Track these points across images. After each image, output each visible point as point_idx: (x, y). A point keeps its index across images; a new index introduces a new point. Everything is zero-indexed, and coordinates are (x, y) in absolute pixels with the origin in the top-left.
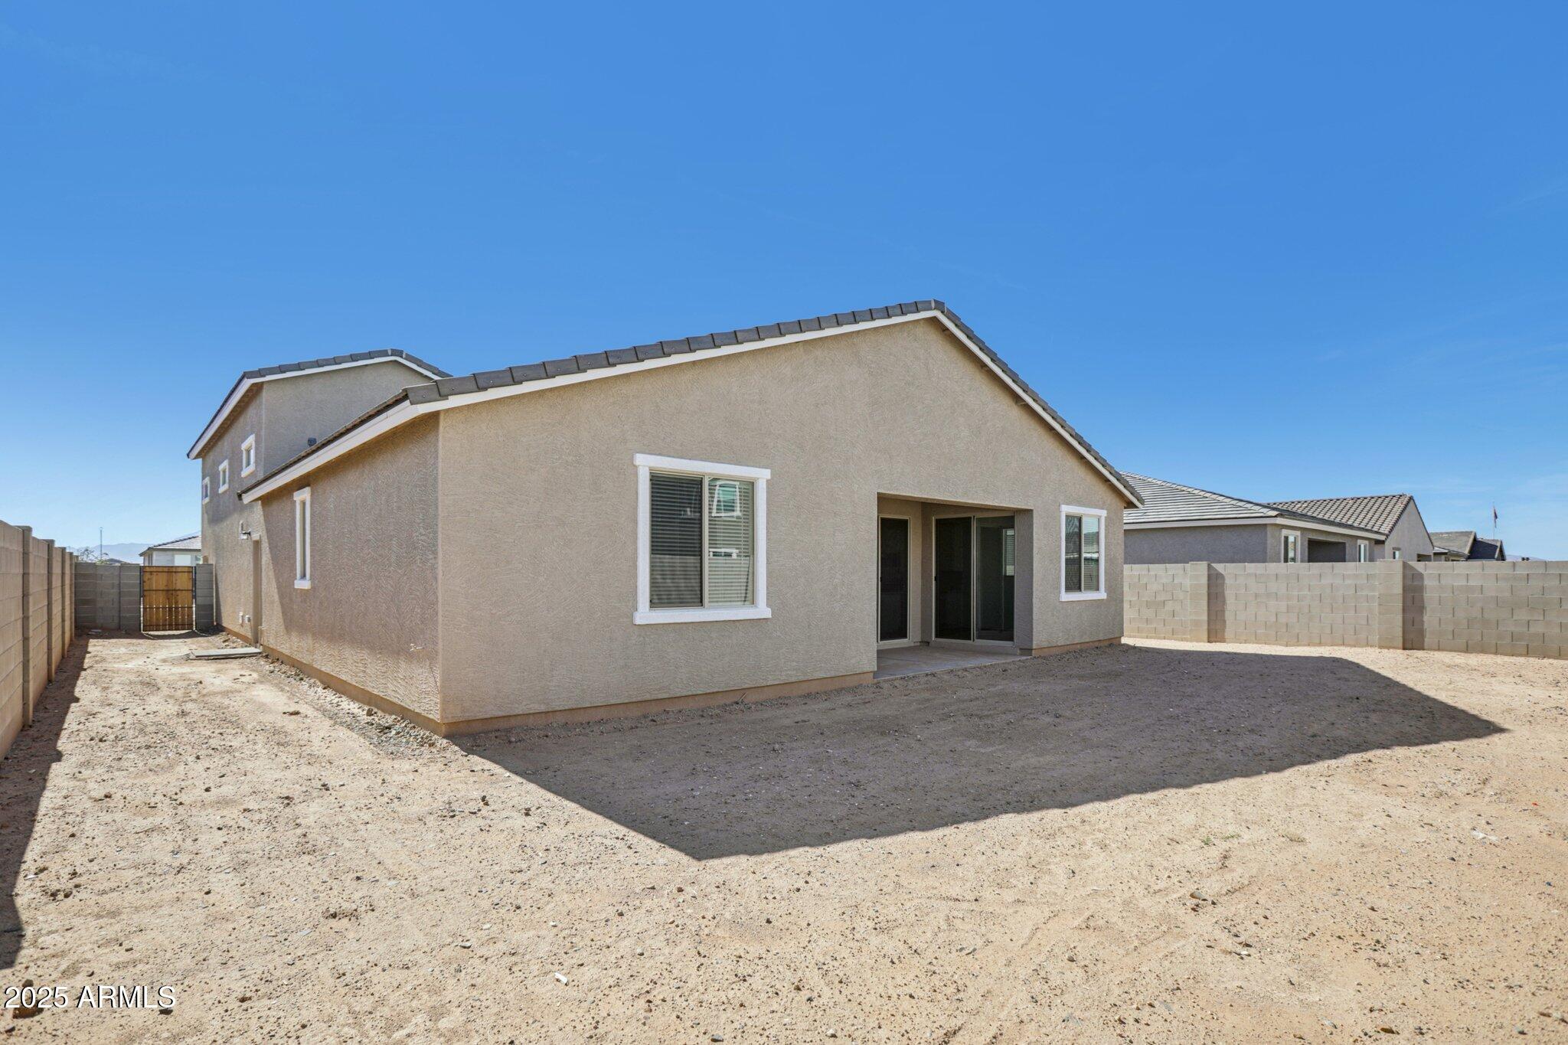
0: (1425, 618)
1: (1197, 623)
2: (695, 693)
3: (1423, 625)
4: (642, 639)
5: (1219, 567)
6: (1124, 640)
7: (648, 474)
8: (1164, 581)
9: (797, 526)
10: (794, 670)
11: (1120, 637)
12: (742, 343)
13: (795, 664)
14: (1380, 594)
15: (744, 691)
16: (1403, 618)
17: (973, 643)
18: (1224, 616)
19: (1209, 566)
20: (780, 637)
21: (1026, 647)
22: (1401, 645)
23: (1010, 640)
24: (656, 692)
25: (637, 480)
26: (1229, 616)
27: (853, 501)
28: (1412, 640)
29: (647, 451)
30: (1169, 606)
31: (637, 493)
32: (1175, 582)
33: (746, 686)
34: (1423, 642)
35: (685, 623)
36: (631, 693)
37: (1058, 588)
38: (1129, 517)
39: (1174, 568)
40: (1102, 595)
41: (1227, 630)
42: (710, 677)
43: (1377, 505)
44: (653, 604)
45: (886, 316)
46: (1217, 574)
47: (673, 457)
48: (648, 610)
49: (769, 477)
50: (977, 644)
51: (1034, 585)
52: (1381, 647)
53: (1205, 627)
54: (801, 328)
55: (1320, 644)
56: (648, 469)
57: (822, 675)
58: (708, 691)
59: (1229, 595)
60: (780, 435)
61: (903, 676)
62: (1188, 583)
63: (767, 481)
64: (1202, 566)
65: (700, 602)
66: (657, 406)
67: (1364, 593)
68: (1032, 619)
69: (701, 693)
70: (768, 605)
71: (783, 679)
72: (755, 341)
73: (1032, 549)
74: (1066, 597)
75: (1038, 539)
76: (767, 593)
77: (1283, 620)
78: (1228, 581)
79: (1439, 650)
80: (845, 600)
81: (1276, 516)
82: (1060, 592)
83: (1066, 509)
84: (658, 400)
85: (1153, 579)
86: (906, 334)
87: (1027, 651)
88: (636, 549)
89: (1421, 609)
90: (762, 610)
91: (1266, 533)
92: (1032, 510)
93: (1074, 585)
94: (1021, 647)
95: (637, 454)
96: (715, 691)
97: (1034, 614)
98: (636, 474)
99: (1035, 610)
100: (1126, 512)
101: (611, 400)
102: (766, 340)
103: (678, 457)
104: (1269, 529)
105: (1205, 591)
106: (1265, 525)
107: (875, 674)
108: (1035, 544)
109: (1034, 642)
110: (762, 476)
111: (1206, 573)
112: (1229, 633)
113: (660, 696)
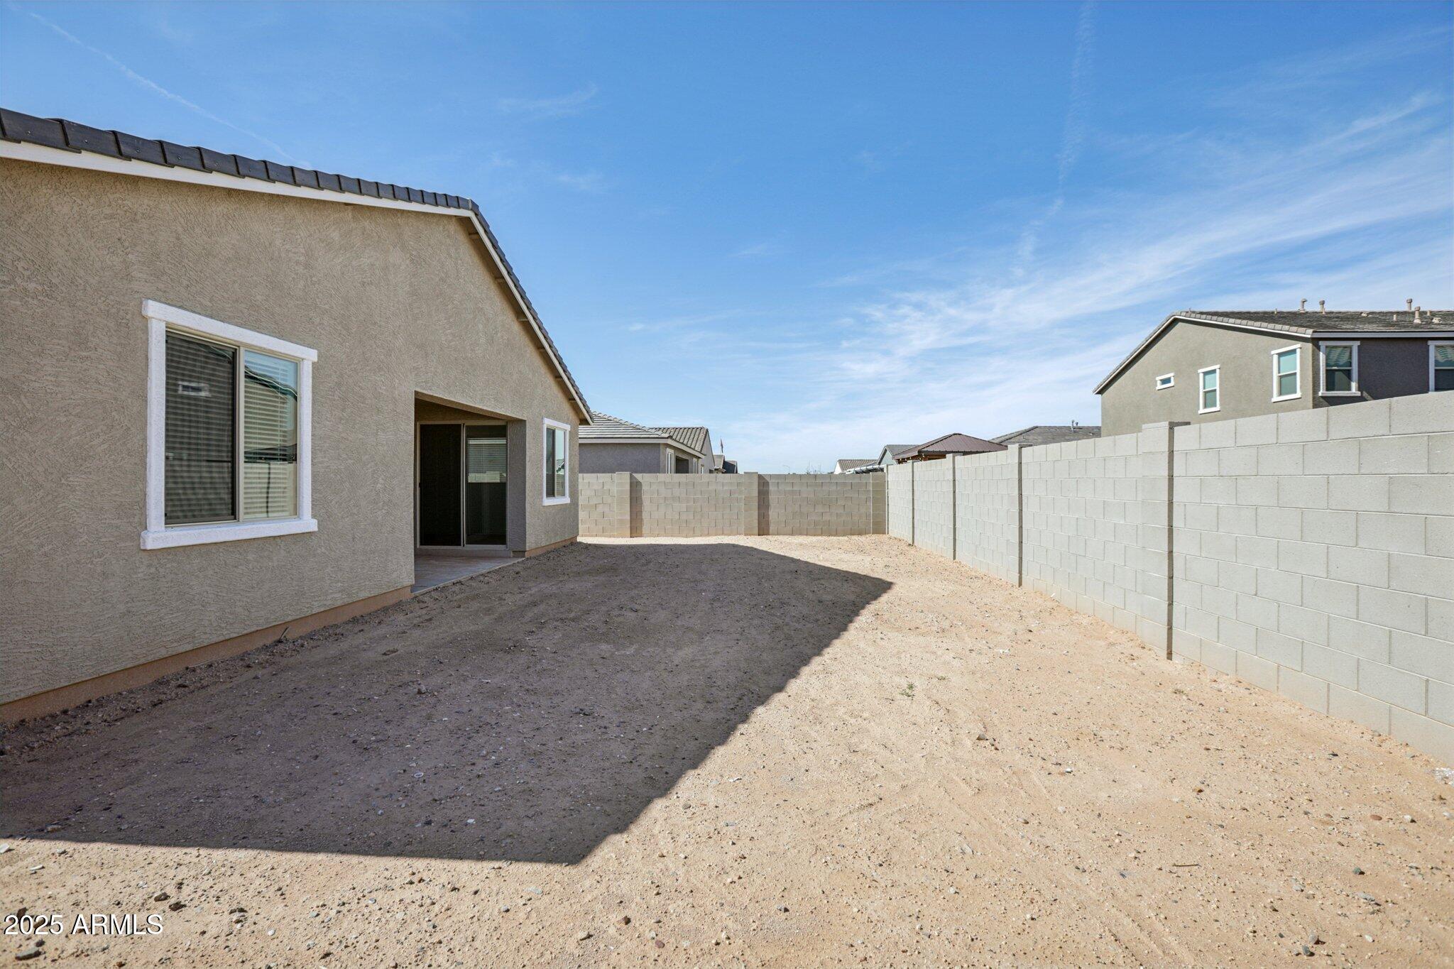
0: (770, 513)
1: (621, 521)
2: (227, 637)
3: (768, 518)
4: (153, 570)
5: (638, 476)
6: (579, 539)
7: (165, 333)
8: (596, 487)
9: (343, 422)
10: (339, 592)
11: (576, 537)
12: (299, 186)
13: (340, 584)
14: (745, 497)
15: (285, 626)
16: (759, 513)
17: (464, 548)
18: (641, 515)
19: (631, 477)
20: (325, 553)
21: (519, 549)
22: (756, 532)
23: (503, 544)
24: (175, 644)
25: (147, 339)
26: (645, 516)
27: (394, 398)
28: (763, 530)
29: (163, 299)
30: (600, 508)
31: (147, 358)
32: (605, 488)
33: (290, 618)
34: (768, 530)
35: (216, 543)
36: (137, 652)
37: (541, 494)
38: (583, 431)
39: (604, 477)
40: (566, 500)
41: (644, 527)
42: (246, 613)
43: (689, 434)
44: (171, 518)
45: (434, 203)
46: (637, 482)
47: (200, 314)
48: (163, 528)
49: (316, 360)
50: (468, 549)
51: (527, 491)
52: (746, 535)
53: (629, 525)
54: (360, 189)
55: (708, 535)
56: (163, 325)
57: (367, 594)
58: (245, 632)
59: (646, 498)
60: (326, 310)
61: (435, 587)
62: (615, 489)
63: (313, 363)
64: (626, 475)
65: (233, 514)
66: (178, 239)
67: (736, 496)
68: (525, 523)
69: (235, 635)
70: (314, 516)
71: (329, 603)
72: (312, 187)
73: (525, 458)
74: (548, 502)
75: (529, 448)
76: (312, 501)
77: (684, 517)
78: (645, 488)
79: (778, 534)
80: (386, 508)
81: (667, 438)
82: (542, 498)
83: (548, 422)
84: (180, 229)
85: (587, 487)
86: (441, 228)
87: (521, 553)
88: (145, 439)
89: (768, 507)
90: (307, 523)
91: (660, 450)
92: (525, 421)
93: (551, 493)
94: (515, 550)
95: (150, 302)
96: (253, 630)
97: (527, 519)
98: (146, 330)
99: (527, 514)
100: (581, 427)
101: (108, 211)
102: (325, 191)
103: (207, 316)
104: (661, 447)
105: (627, 496)
106: (659, 444)
107: (413, 588)
108: (527, 453)
109: (527, 545)
110: (310, 356)
111: (629, 481)
112: (645, 529)
113: (181, 650)
